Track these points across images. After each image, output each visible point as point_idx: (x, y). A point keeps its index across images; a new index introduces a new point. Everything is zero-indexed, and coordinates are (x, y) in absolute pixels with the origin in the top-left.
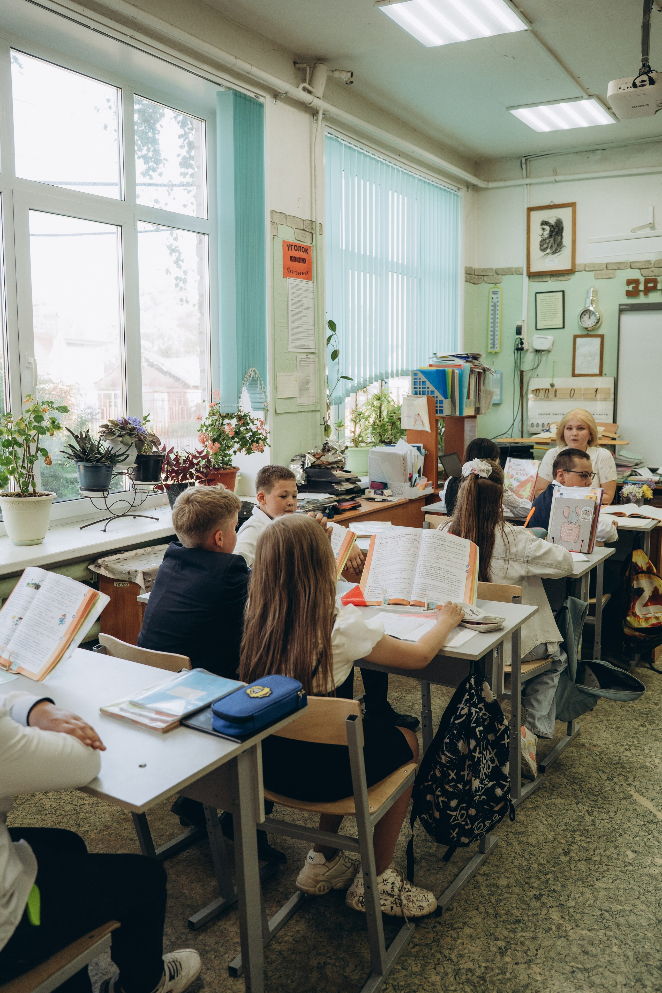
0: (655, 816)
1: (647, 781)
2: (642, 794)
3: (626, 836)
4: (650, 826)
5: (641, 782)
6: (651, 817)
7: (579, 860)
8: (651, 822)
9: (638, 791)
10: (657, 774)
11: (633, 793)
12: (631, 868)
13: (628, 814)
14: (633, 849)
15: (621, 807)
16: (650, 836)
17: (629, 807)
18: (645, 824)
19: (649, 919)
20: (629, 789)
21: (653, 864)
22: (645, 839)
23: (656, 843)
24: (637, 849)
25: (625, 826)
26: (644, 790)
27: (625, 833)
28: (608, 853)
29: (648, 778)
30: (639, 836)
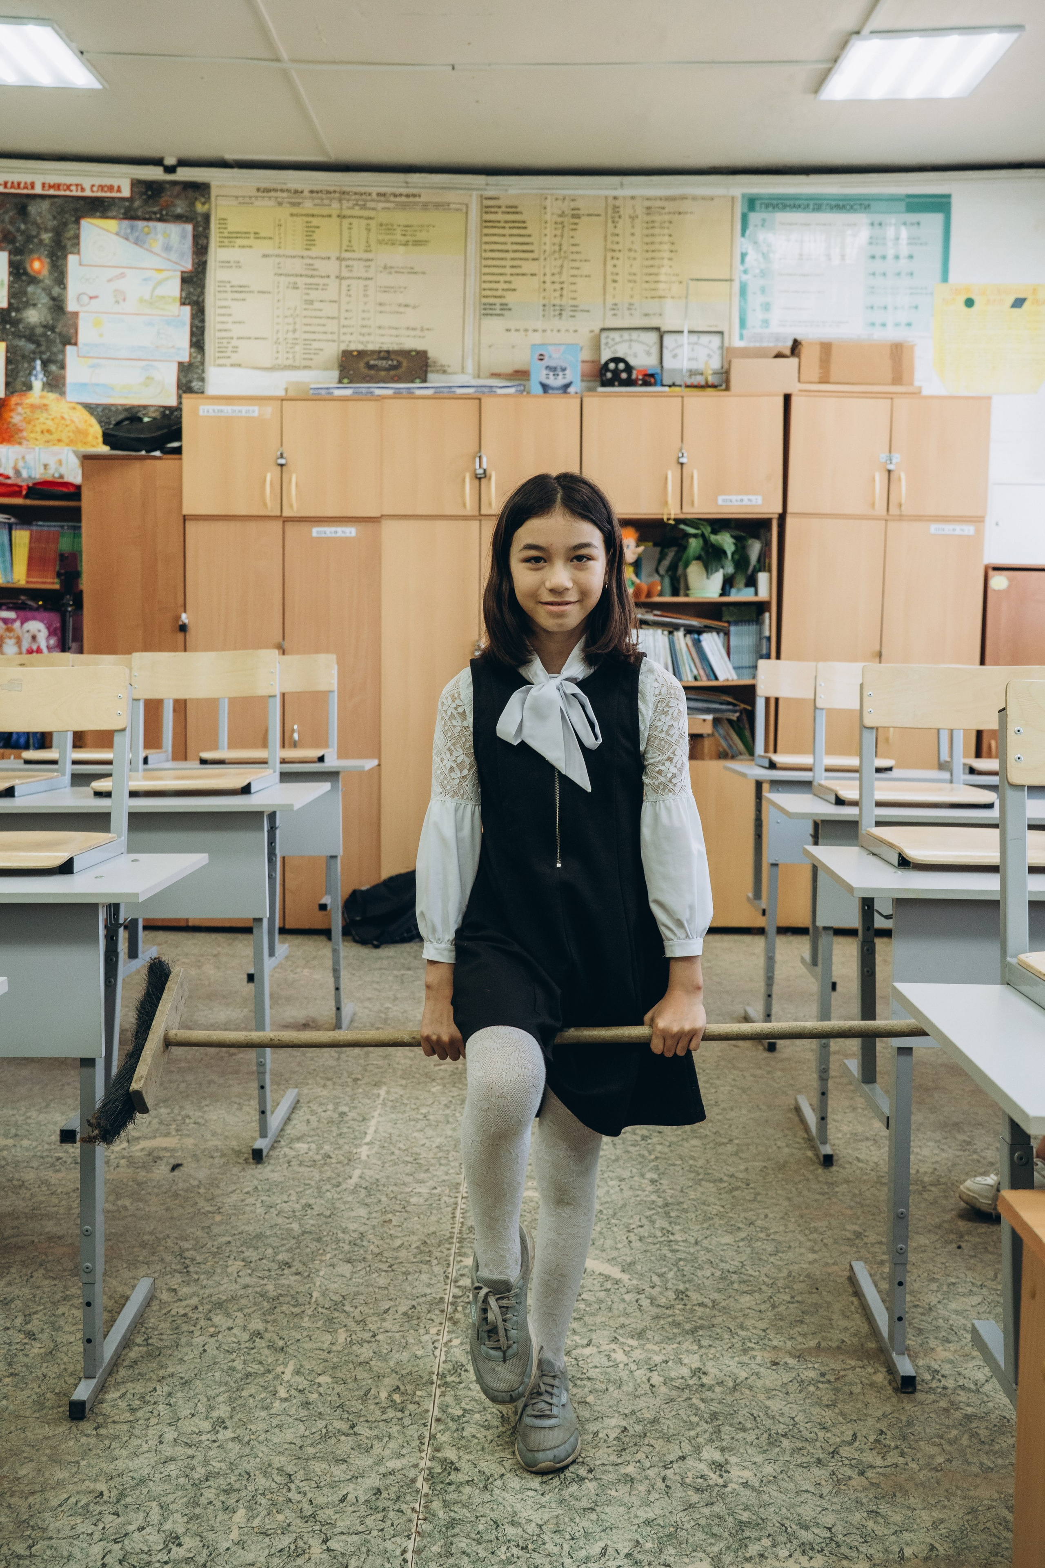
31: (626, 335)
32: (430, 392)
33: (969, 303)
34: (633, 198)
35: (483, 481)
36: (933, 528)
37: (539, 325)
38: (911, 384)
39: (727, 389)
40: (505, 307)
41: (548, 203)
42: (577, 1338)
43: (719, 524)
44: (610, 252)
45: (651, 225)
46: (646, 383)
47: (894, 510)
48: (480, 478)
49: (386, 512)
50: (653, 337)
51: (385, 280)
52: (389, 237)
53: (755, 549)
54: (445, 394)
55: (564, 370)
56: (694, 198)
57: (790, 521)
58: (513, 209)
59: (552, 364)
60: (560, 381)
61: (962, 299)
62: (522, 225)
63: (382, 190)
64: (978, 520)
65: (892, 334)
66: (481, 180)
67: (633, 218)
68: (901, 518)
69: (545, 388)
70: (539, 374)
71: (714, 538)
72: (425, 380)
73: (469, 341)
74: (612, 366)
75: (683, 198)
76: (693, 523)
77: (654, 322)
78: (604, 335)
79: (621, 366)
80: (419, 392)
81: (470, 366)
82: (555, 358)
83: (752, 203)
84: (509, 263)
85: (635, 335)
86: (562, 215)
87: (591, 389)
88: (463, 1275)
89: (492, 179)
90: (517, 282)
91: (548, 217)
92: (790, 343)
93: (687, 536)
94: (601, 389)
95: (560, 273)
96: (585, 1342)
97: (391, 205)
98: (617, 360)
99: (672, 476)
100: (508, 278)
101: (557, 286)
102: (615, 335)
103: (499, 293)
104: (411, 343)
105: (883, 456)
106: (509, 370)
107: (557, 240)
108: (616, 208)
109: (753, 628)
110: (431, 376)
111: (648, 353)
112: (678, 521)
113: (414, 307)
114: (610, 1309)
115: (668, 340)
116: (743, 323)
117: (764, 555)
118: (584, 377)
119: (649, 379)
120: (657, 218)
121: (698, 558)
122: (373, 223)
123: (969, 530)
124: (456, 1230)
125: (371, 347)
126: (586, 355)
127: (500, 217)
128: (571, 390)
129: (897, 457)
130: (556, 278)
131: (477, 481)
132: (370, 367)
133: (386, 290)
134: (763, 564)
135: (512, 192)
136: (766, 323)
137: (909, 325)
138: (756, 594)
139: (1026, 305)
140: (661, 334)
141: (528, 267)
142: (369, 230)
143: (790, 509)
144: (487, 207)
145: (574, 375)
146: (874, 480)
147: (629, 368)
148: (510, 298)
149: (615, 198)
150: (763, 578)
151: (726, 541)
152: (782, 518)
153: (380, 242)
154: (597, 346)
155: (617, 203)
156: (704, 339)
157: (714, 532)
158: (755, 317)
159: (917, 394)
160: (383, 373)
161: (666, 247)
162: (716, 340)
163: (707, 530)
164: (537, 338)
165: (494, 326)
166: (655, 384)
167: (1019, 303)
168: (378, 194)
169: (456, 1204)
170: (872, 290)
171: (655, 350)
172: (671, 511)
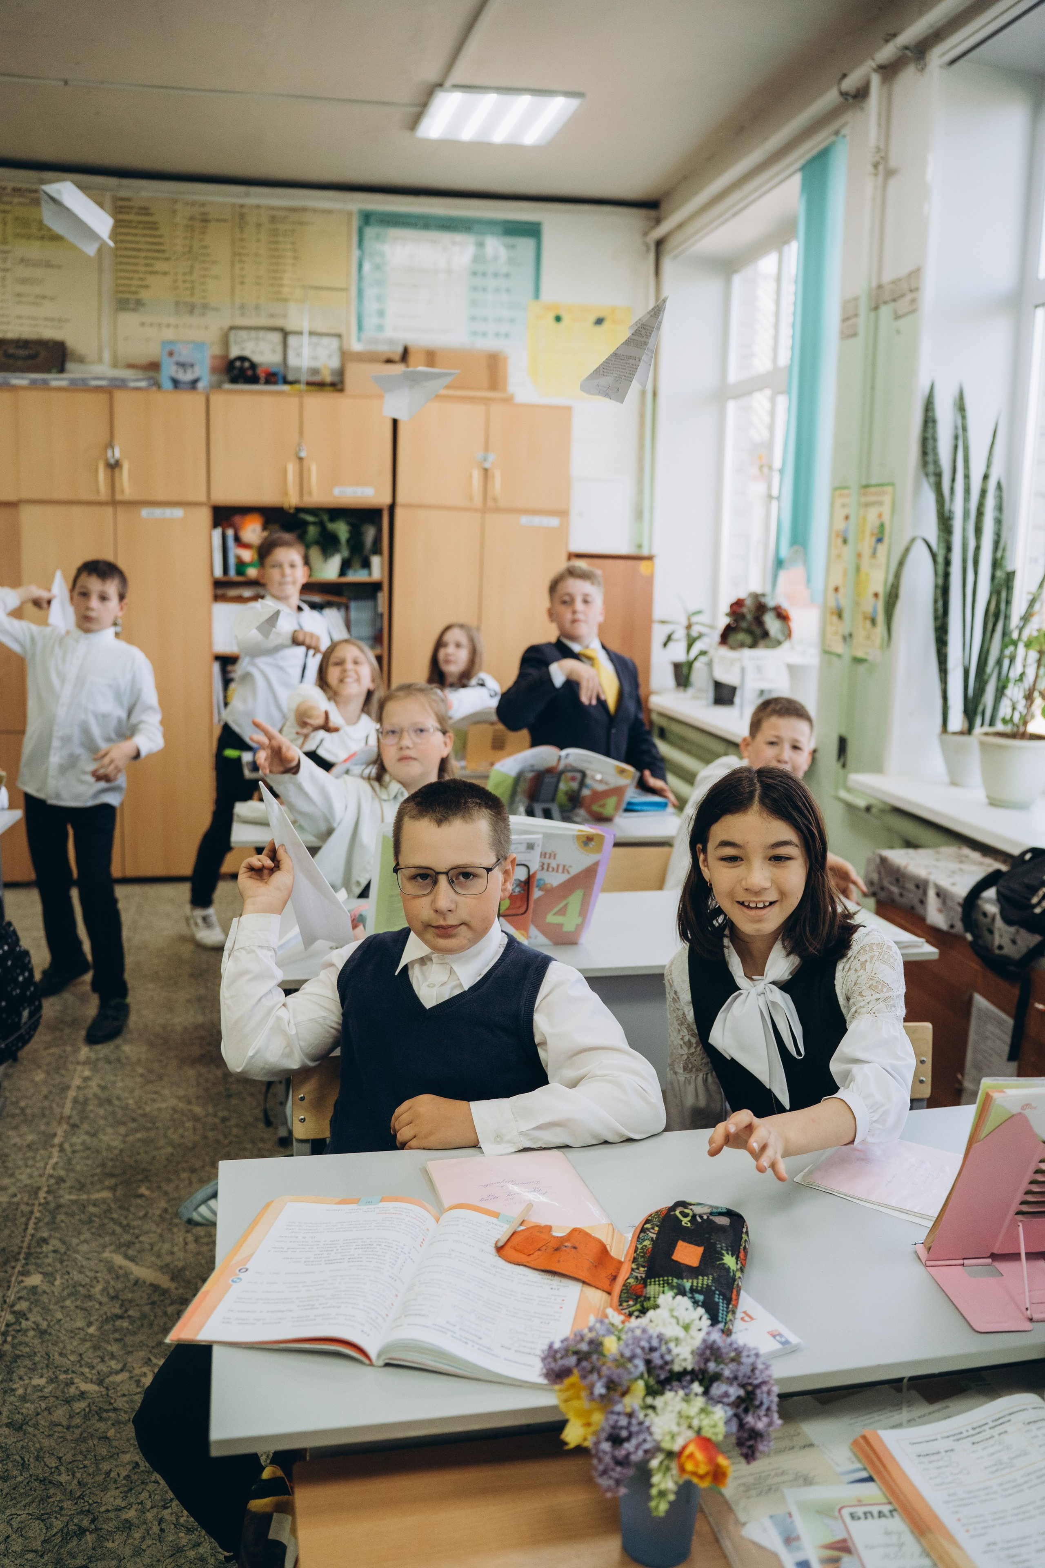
0: (126, 1256)
1: (156, 1322)
2: (155, 1287)
3: (158, 1212)
4: (127, 1237)
5: (165, 1313)
6: (131, 1252)
7: (203, 1167)
8: (129, 1245)
9: (165, 1292)
10: (142, 1344)
11: (173, 1285)
12: (140, 1177)
13: (167, 1246)
14: (144, 1199)
15: (181, 1255)
16: (125, 1222)
17: (168, 1259)
18: (137, 1237)
19: (105, 1134)
20: (181, 1291)
21: (113, 1189)
22: (131, 1216)
23: (115, 1216)
24: (139, 1201)
25: (164, 1226)
26: (155, 1298)
27: (160, 1216)
28: (173, 1185)
29: (156, 1328)
30: (140, 1218)
31: (253, 334)
32: (64, 383)
33: (558, 319)
34: (258, 207)
35: (117, 471)
36: (524, 520)
37: (172, 320)
38: (505, 389)
39: (341, 390)
40: (139, 303)
41: (179, 206)
42: (113, 1364)
43: (336, 513)
44: (237, 256)
45: (275, 233)
46: (268, 382)
47: (490, 504)
48: (114, 467)
49: (26, 495)
50: (277, 337)
51: (23, 272)
52: (24, 231)
53: (370, 533)
54: (80, 386)
55: (192, 366)
56: (315, 211)
57: (399, 513)
58: (144, 211)
59: (182, 359)
60: (188, 377)
61: (551, 316)
62: (154, 226)
63: (18, 185)
64: (563, 513)
65: (489, 344)
66: (113, 181)
67: (259, 225)
68: (497, 510)
69: (176, 383)
70: (169, 370)
71: (331, 526)
72: (62, 370)
73: (105, 333)
74: (238, 364)
75: (304, 210)
76: (313, 511)
77: (279, 323)
78: (233, 333)
79: (247, 364)
80: (54, 383)
81: (107, 356)
82: (185, 353)
83: (367, 218)
84: (143, 261)
85: (261, 334)
86: (192, 218)
87: (218, 386)
88: (20, 1298)
89: (125, 182)
90: (151, 280)
91: (178, 219)
92: (400, 350)
93: (306, 523)
94: (228, 386)
95: (191, 273)
96: (120, 1366)
97: (26, 201)
98: (243, 359)
99: (291, 469)
100: (141, 275)
101: (188, 285)
102: (243, 334)
103: (134, 289)
104: (49, 333)
105: (480, 455)
106: (144, 361)
107: (188, 242)
108: (242, 216)
109: (369, 604)
110: (69, 366)
111: (274, 351)
112: (299, 510)
113: (52, 299)
114: (151, 1325)
115: (292, 340)
116: (360, 327)
117: (378, 540)
118: (214, 370)
119: (272, 378)
120: (281, 227)
121: (317, 543)
122: (9, 217)
123: (554, 522)
124: (25, 1245)
125: (10, 335)
126: (217, 350)
127: (131, 217)
128: (200, 385)
129: (492, 457)
130: (187, 277)
131: (109, 471)
132: (8, 356)
133: (23, 281)
134: (377, 549)
135: (144, 194)
136: (380, 328)
137: (507, 335)
138: (370, 574)
139: (606, 325)
140: (285, 334)
141: (160, 266)
142: (5, 224)
143: (400, 499)
144: (121, 207)
145: (203, 371)
146: (471, 476)
147: (253, 366)
148: (144, 295)
149: (242, 206)
150: (376, 561)
151: (342, 530)
152: (392, 508)
153: (17, 236)
154: (225, 342)
155: (245, 210)
156: (325, 340)
157: (332, 519)
158: (370, 322)
159: (508, 400)
160: (20, 363)
161: (290, 254)
162: (334, 343)
163: (325, 518)
164: (169, 334)
165: (129, 321)
166: (275, 383)
167: (599, 321)
168: (14, 189)
169: (32, 1212)
170: (474, 303)
171: (279, 348)
172: (292, 500)
